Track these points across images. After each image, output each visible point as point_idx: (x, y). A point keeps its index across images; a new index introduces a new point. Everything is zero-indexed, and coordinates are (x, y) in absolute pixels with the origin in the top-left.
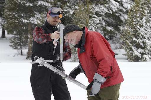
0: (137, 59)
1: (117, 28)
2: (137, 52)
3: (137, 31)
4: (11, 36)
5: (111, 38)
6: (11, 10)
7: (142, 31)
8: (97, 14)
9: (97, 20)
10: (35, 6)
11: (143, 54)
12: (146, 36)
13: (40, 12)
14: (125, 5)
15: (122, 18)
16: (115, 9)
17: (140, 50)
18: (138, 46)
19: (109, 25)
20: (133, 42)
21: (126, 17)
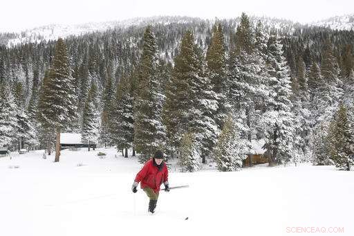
0: (225, 170)
1: (211, 149)
2: (225, 165)
3: (224, 151)
4: (139, 154)
5: (207, 155)
6: (139, 137)
7: (228, 150)
8: (197, 139)
9: (197, 143)
10: (155, 135)
11: (229, 166)
12: (231, 154)
13: (159, 138)
14: (216, 133)
15: (214, 142)
16: (209, 136)
17: (227, 163)
18: (225, 161)
19: (205, 147)
20: (222, 158)
21: (217, 140)
